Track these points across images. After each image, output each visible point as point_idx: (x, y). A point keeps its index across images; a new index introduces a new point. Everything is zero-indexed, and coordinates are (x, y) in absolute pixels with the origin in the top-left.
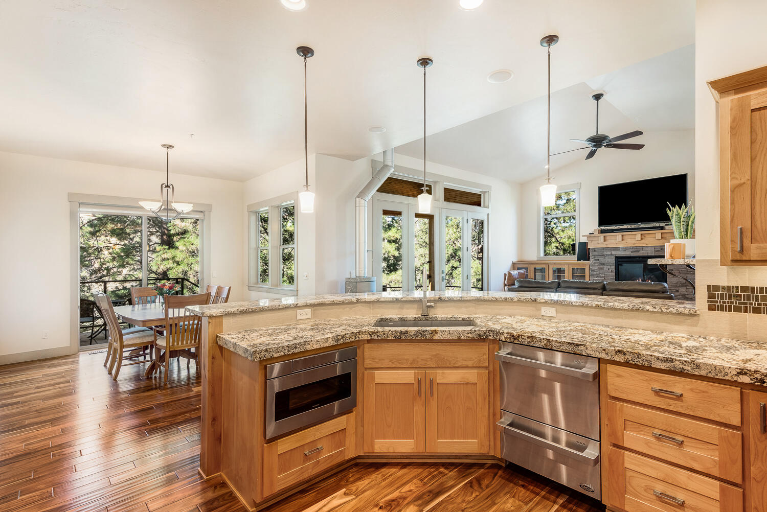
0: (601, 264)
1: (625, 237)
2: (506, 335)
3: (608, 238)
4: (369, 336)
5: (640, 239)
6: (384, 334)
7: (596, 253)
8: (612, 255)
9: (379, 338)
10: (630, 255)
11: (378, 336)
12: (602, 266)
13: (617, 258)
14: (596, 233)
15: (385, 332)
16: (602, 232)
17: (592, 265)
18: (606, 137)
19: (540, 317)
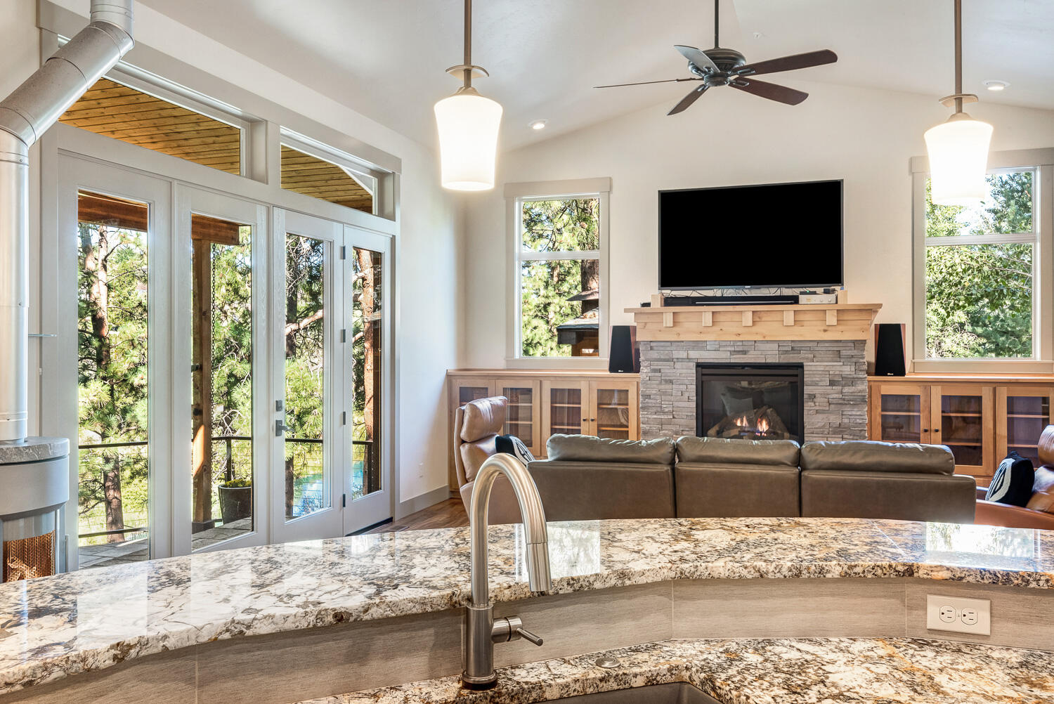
0: (666, 381)
1: (720, 318)
3: (681, 318)
5: (751, 324)
7: (654, 354)
8: (689, 359)
10: (728, 361)
12: (668, 387)
13: (699, 366)
14: (657, 305)
16: (669, 302)
17: (645, 383)
18: (736, 57)
19: (921, 634)
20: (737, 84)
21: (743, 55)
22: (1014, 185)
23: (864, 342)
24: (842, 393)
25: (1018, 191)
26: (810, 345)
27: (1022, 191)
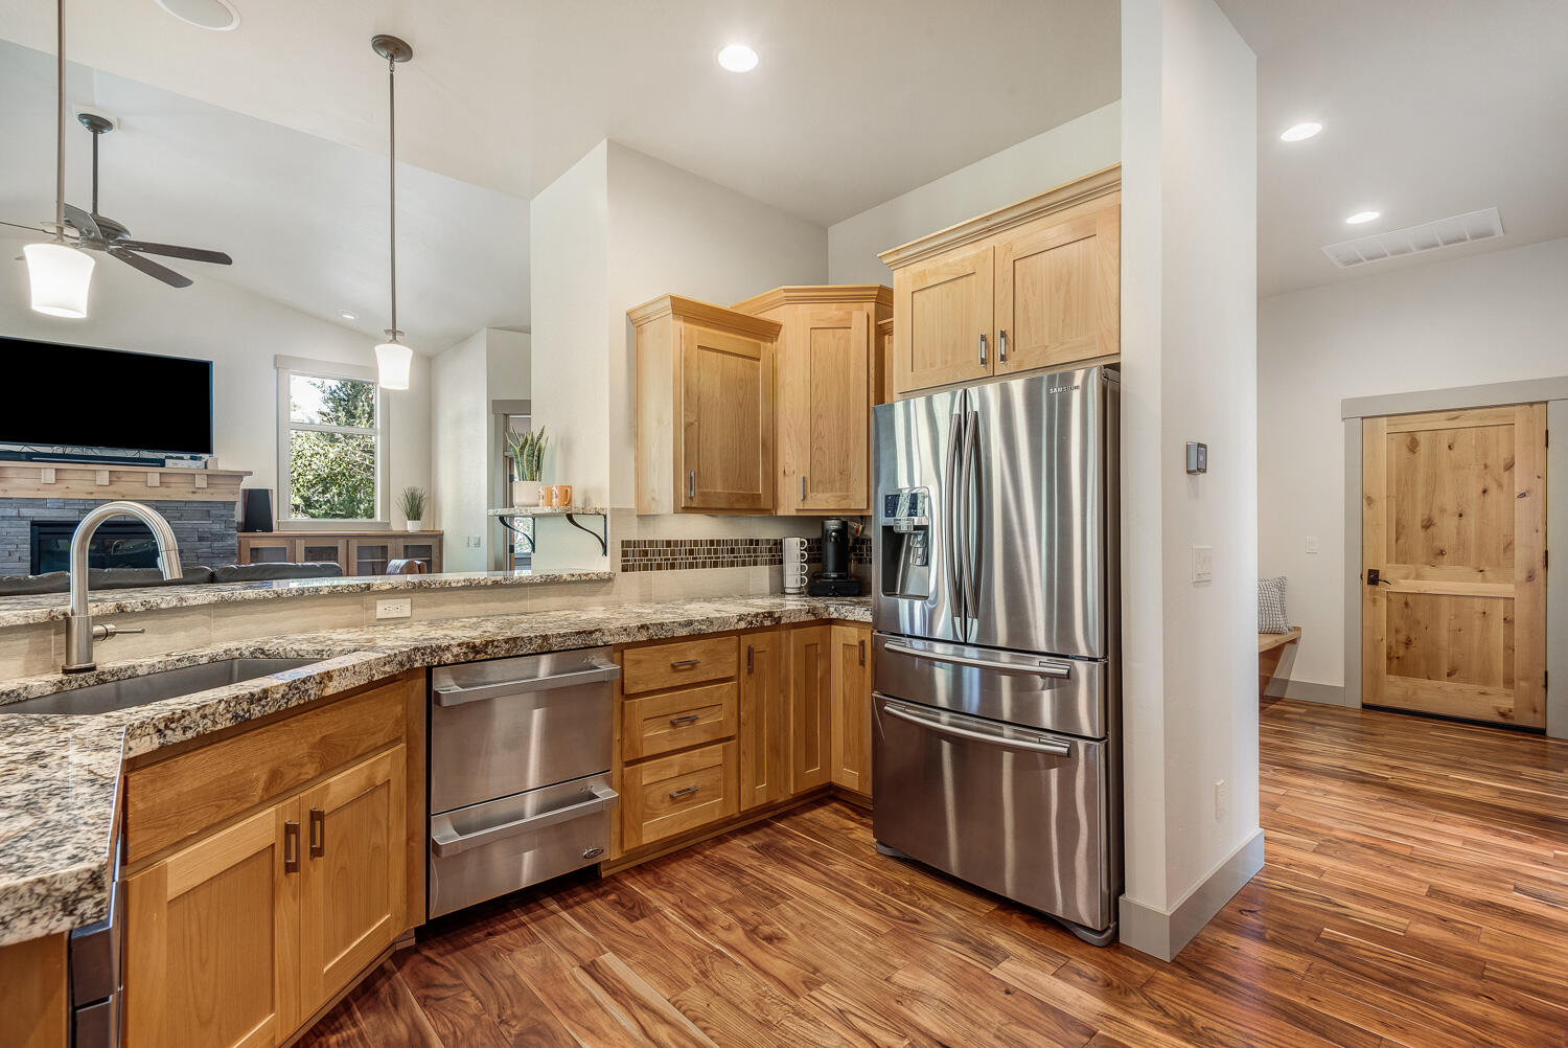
1: (67, 476)
2: (455, 650)
4: (155, 737)
5: (107, 483)
6: (204, 717)
8: (20, 517)
9: (190, 735)
11: (185, 729)
13: (34, 524)
15: (207, 711)
18: (119, 230)
19: (374, 622)
20: (118, 254)
21: (129, 230)
22: (341, 394)
23: (234, 503)
24: (211, 547)
25: (344, 400)
26: (178, 504)
27: (348, 401)
